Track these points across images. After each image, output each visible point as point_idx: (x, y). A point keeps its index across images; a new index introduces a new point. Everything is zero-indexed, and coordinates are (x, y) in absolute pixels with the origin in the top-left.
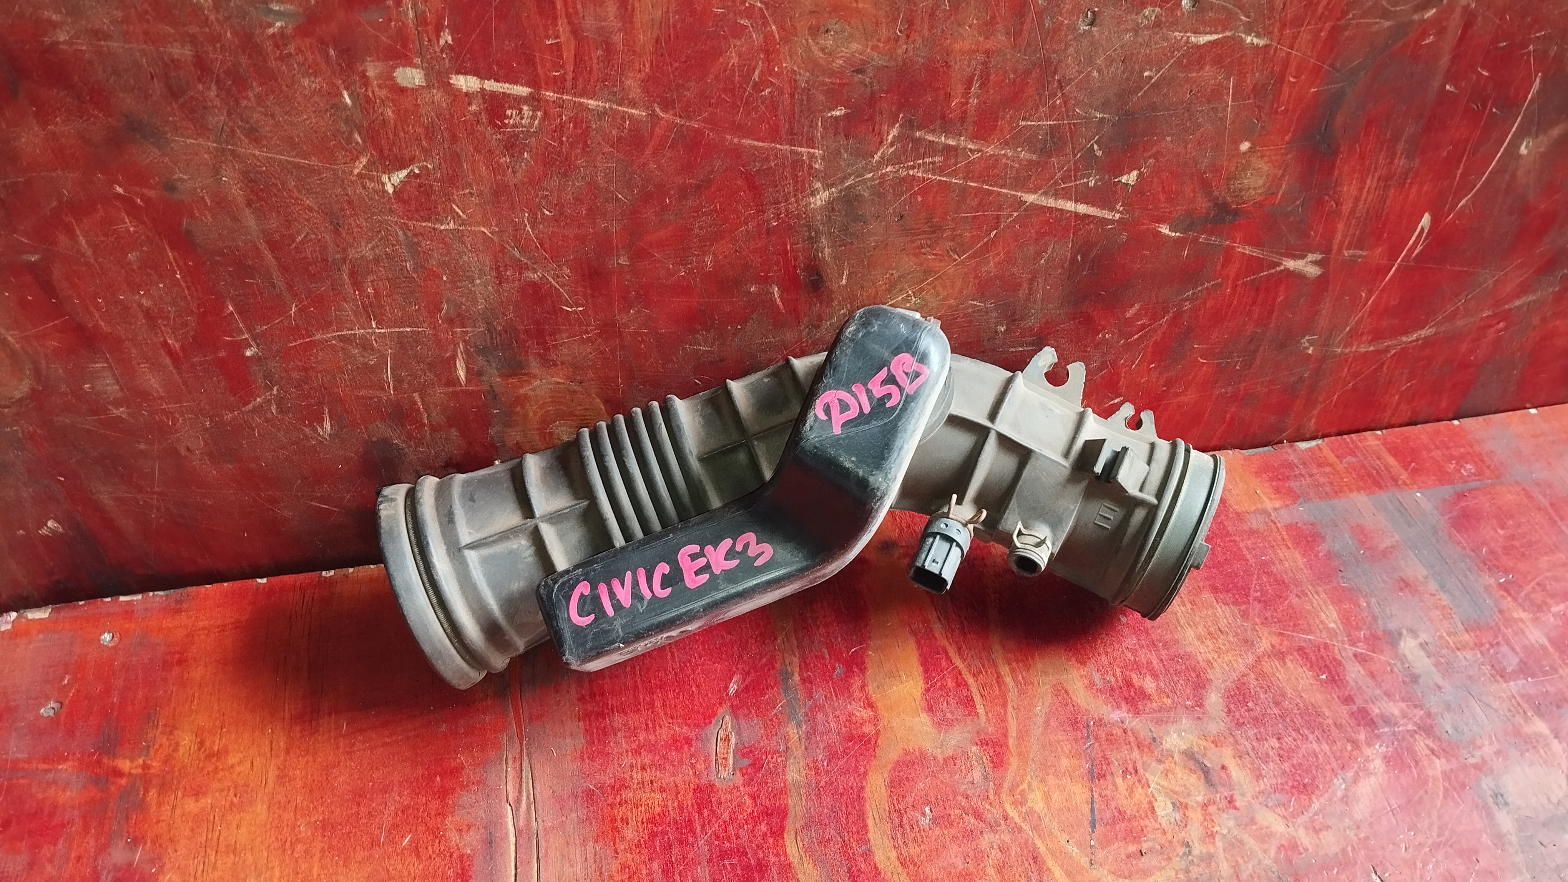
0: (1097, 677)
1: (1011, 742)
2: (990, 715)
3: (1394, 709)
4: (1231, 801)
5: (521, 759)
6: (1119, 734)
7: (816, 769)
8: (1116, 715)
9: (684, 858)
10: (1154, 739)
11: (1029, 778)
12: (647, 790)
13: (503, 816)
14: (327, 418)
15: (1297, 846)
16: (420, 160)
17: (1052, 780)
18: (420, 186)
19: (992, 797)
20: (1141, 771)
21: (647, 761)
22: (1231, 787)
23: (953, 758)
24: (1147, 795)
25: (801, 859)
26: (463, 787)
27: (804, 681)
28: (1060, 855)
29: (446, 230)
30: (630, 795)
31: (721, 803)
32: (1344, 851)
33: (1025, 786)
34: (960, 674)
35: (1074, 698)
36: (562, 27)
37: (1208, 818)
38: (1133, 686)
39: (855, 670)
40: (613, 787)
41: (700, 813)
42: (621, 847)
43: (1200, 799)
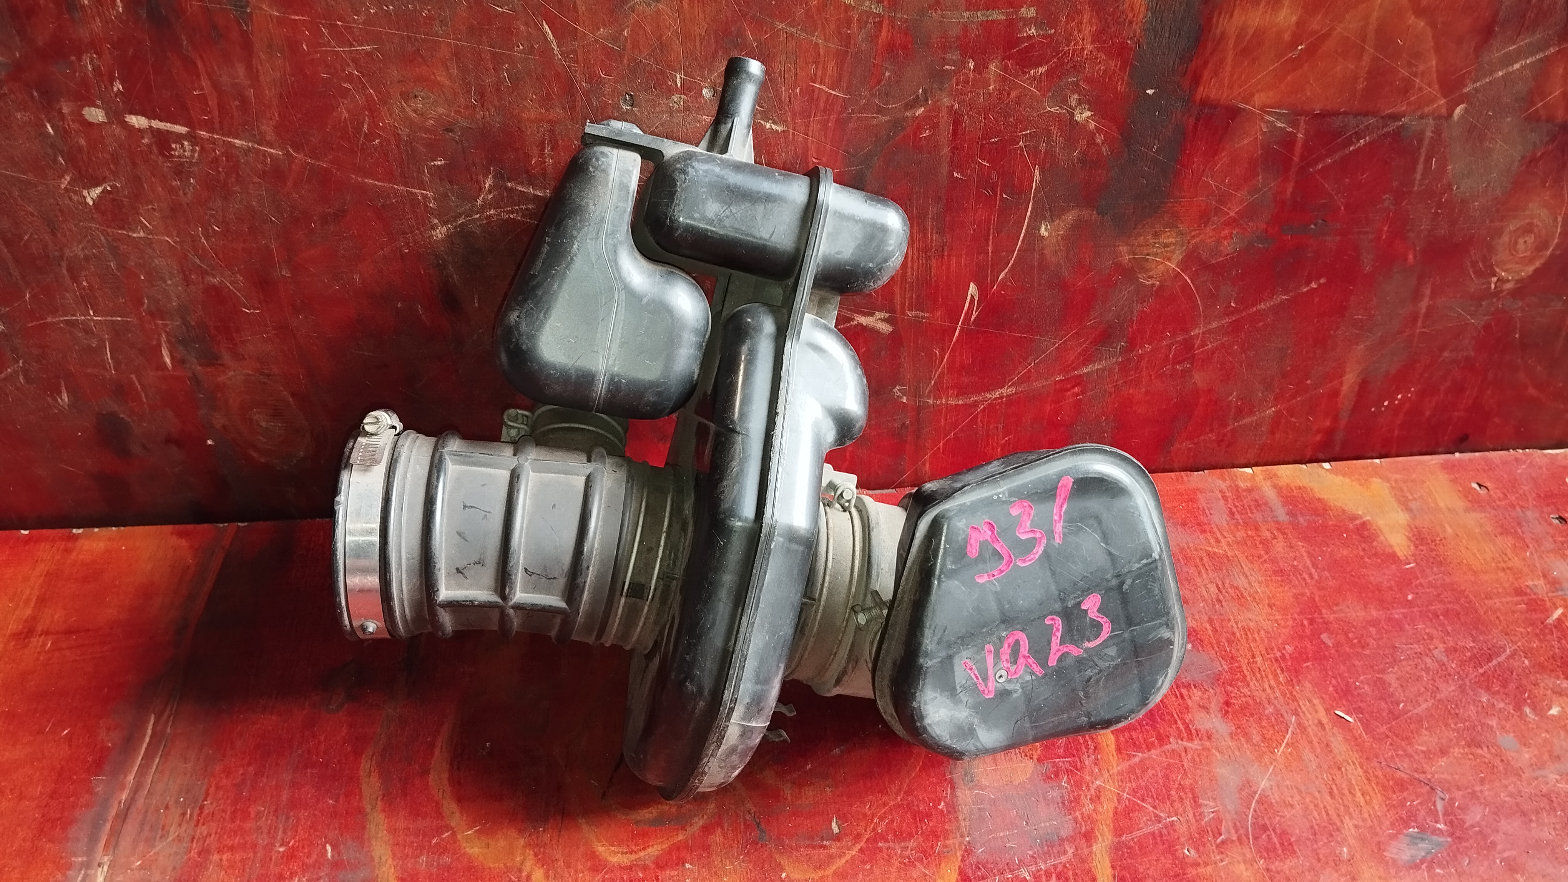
14: (64, 390)
16: (111, 181)
18: (114, 200)
29: (137, 237)
36: (205, 82)
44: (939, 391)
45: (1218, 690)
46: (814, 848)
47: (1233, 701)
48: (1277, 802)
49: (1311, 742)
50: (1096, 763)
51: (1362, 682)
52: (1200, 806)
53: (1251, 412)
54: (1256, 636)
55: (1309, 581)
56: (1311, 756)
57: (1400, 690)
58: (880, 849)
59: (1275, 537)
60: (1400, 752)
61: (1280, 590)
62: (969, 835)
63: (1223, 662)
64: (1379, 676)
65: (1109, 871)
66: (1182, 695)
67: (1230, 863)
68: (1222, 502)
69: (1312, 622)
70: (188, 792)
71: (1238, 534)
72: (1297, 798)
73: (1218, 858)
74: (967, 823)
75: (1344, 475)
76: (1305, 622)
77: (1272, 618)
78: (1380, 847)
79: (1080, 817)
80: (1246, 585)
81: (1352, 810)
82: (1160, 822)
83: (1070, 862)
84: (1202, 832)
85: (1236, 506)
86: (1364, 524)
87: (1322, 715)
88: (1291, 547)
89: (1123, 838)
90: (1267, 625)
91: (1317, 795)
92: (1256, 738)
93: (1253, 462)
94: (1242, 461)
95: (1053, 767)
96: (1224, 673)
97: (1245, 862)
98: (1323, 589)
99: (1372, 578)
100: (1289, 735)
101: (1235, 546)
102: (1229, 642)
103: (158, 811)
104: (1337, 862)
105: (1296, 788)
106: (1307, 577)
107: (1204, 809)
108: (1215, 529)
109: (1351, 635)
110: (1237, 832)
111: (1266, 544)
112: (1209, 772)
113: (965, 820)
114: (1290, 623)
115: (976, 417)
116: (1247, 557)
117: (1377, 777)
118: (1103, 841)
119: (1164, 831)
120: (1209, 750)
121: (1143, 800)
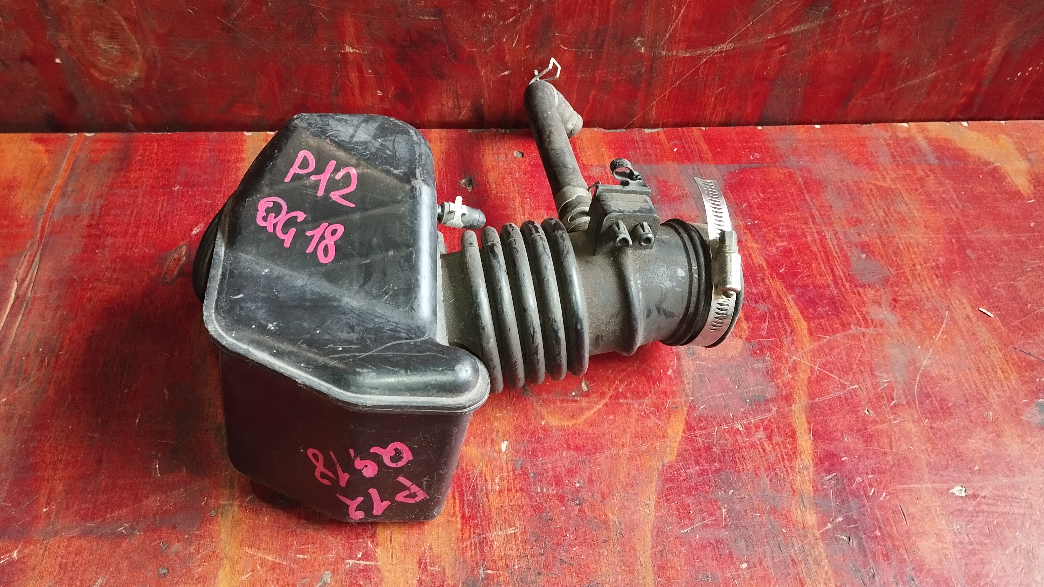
44: (672, 43)
45: (888, 290)
46: (567, 402)
47: (899, 298)
48: (937, 376)
49: (961, 331)
50: (793, 342)
51: (999, 287)
52: (876, 377)
53: (916, 75)
54: (916, 249)
55: (955, 210)
56: (962, 342)
57: (1028, 293)
58: (621, 404)
59: (928, 176)
60: (1031, 341)
61: (932, 215)
62: (692, 395)
63: (891, 269)
64: (1012, 282)
65: (806, 425)
66: (859, 293)
67: (901, 422)
68: (886, 148)
69: (958, 240)
70: (45, 343)
71: (900, 172)
72: (952, 373)
73: (892, 417)
74: (691, 386)
75: (979, 131)
76: (954, 240)
77: (928, 236)
78: (1018, 413)
79: (781, 384)
80: (907, 211)
81: (995, 383)
82: (845, 389)
83: (774, 417)
84: (879, 397)
85: (897, 152)
86: (995, 169)
87: (969, 311)
88: (940, 184)
89: (816, 400)
90: (924, 241)
91: (967, 371)
92: (919, 327)
93: (909, 118)
94: (901, 118)
95: (759, 345)
96: (892, 277)
97: (913, 421)
98: (967, 216)
99: (1003, 209)
100: (944, 326)
101: (897, 182)
102: (895, 254)
103: (21, 358)
104: (985, 423)
105: (952, 366)
106: (953, 207)
107: (879, 380)
108: (881, 168)
109: (988, 251)
110: (906, 397)
111: (921, 180)
112: (883, 351)
113: (689, 383)
114: (942, 241)
115: (698, 69)
116: (907, 190)
117: (1013, 359)
118: (800, 401)
119: (849, 396)
120: (881, 335)
121: (831, 372)
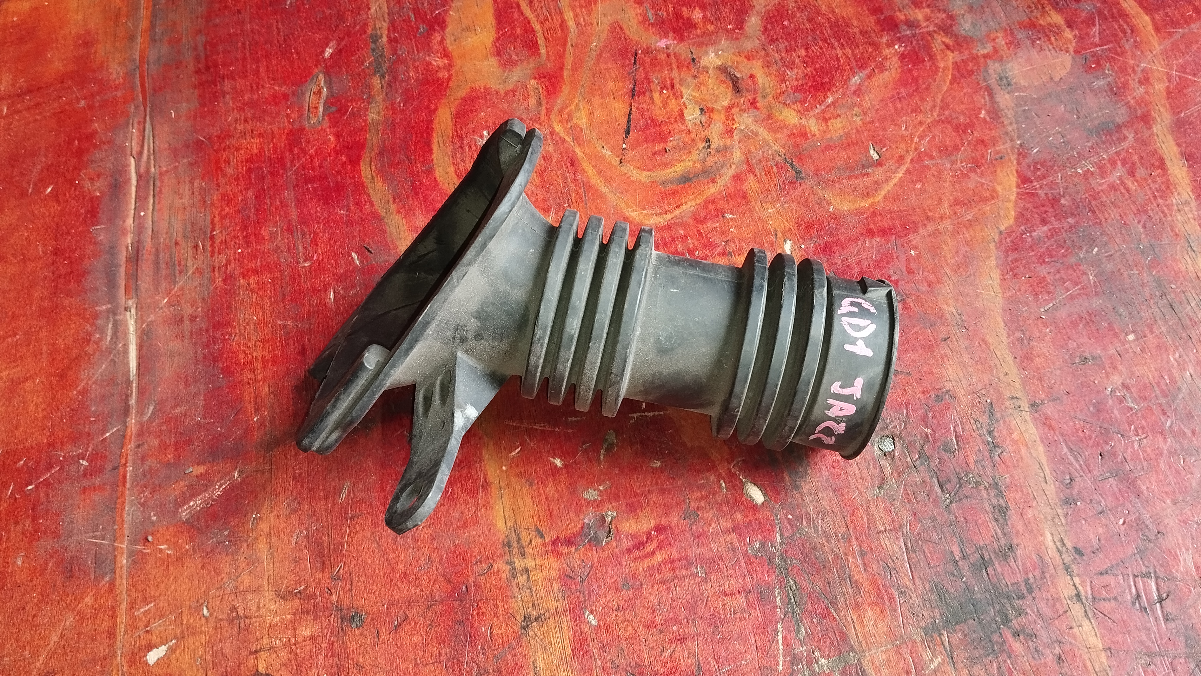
0: (650, 14)
1: (566, 73)
2: (551, 54)
3: (919, 15)
4: (753, 103)
5: (145, 122)
6: (663, 58)
7: (394, 109)
8: (662, 44)
9: (275, 185)
10: (693, 60)
11: (577, 101)
12: (248, 137)
13: (127, 166)
15: (806, 134)
17: (597, 101)
19: (542, 118)
20: (677, 86)
21: (249, 115)
22: (755, 92)
23: (513, 92)
24: (679, 105)
25: (373, 179)
26: (95, 146)
27: (390, 41)
28: (596, 158)
30: (233, 142)
31: (309, 142)
32: (848, 134)
33: (573, 107)
34: (529, 23)
35: (627, 33)
37: (729, 118)
38: (682, 17)
39: (436, 27)
40: (219, 137)
41: (291, 151)
42: (222, 181)
43: (726, 103)
